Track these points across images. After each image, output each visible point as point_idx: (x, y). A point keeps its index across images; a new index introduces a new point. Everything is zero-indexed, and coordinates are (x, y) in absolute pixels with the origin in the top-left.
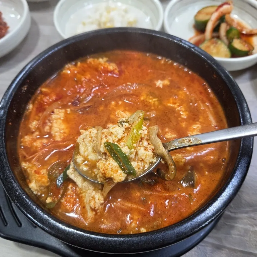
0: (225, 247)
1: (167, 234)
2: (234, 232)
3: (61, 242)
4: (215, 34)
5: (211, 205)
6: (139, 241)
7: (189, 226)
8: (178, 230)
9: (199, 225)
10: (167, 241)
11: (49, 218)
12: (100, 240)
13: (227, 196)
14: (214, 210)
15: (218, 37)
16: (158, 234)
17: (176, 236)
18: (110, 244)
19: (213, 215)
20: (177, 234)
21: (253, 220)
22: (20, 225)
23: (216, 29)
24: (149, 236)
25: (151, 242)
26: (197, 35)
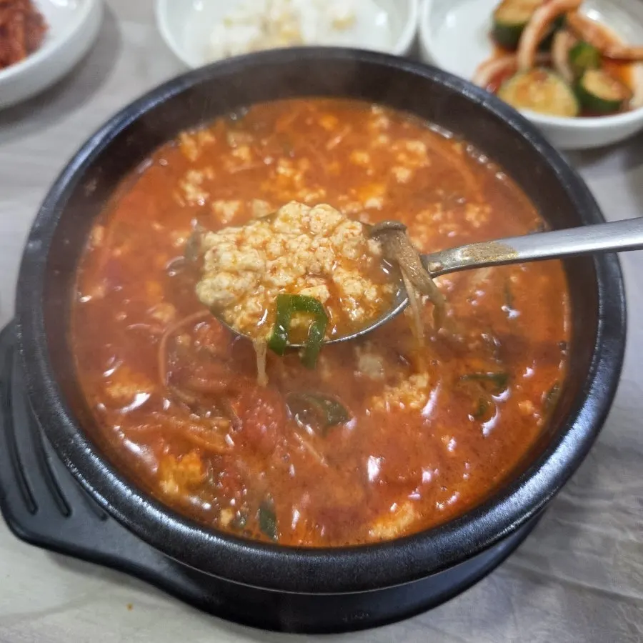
0: (555, 580)
1: (420, 550)
2: (580, 544)
3: (166, 557)
4: (542, 57)
5: (524, 484)
6: (355, 566)
7: (470, 533)
8: (445, 540)
9: (495, 530)
10: (419, 567)
11: (145, 504)
12: (264, 559)
13: (561, 462)
14: (531, 496)
15: (549, 65)
16: (399, 551)
17: (441, 555)
18: (286, 569)
19: (528, 507)
20: (442, 550)
21: (623, 515)
22: (67, 513)
23: (545, 44)
24: (377, 554)
25: (381, 569)
26: (498, 57)
